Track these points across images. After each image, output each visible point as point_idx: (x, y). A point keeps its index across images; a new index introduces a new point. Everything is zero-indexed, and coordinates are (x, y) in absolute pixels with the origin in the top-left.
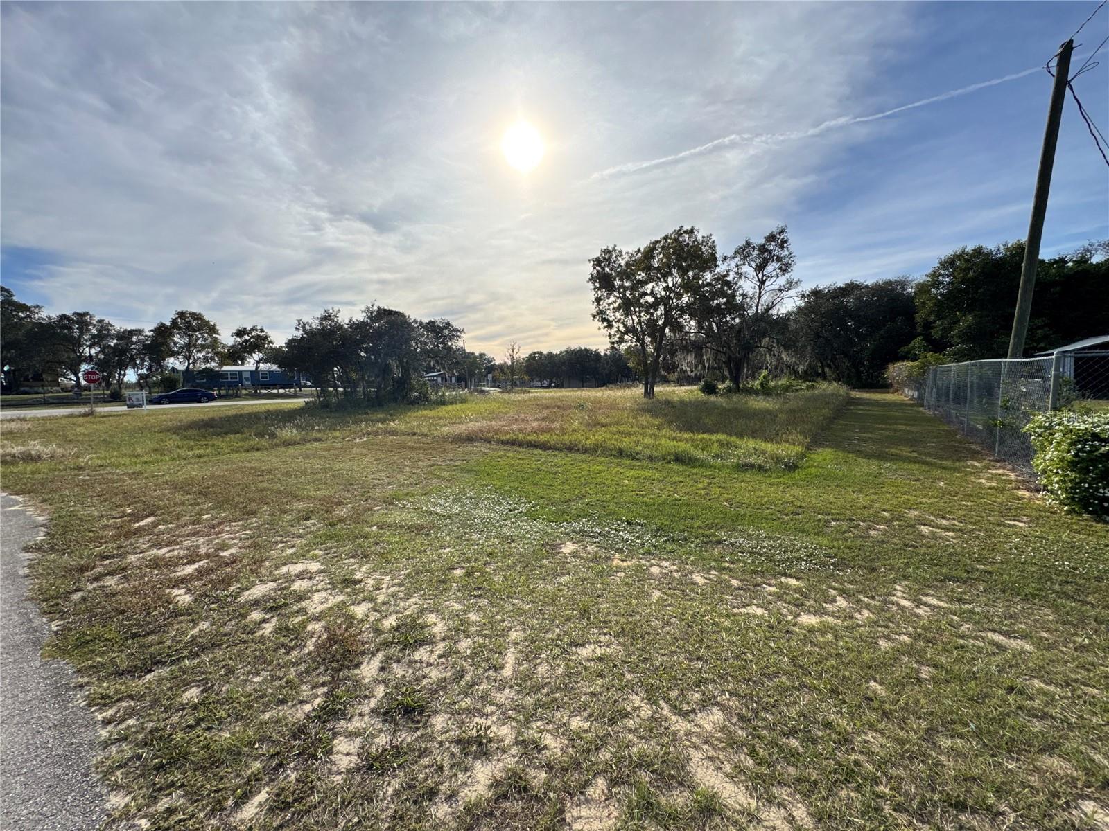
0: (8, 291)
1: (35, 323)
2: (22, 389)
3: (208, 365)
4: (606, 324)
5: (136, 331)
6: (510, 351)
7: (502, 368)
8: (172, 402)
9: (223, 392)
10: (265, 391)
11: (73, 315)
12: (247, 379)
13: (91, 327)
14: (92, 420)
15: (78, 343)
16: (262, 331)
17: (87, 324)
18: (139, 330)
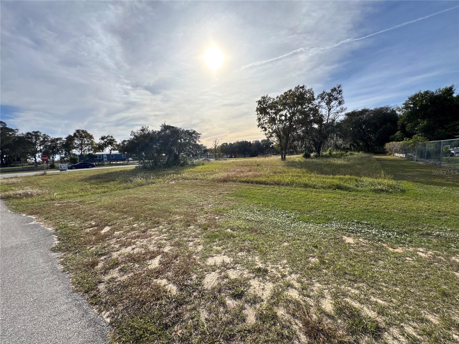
0: (4, 123)
1: (17, 137)
2: (12, 164)
3: (90, 152)
4: (264, 129)
5: (59, 138)
6: (215, 143)
7: (210, 150)
8: (76, 168)
9: (97, 163)
10: (114, 163)
11: (33, 132)
12: (105, 158)
13: (40, 137)
14: (46, 177)
15: (35, 144)
16: (112, 137)
17: (38, 136)
18: (60, 138)
